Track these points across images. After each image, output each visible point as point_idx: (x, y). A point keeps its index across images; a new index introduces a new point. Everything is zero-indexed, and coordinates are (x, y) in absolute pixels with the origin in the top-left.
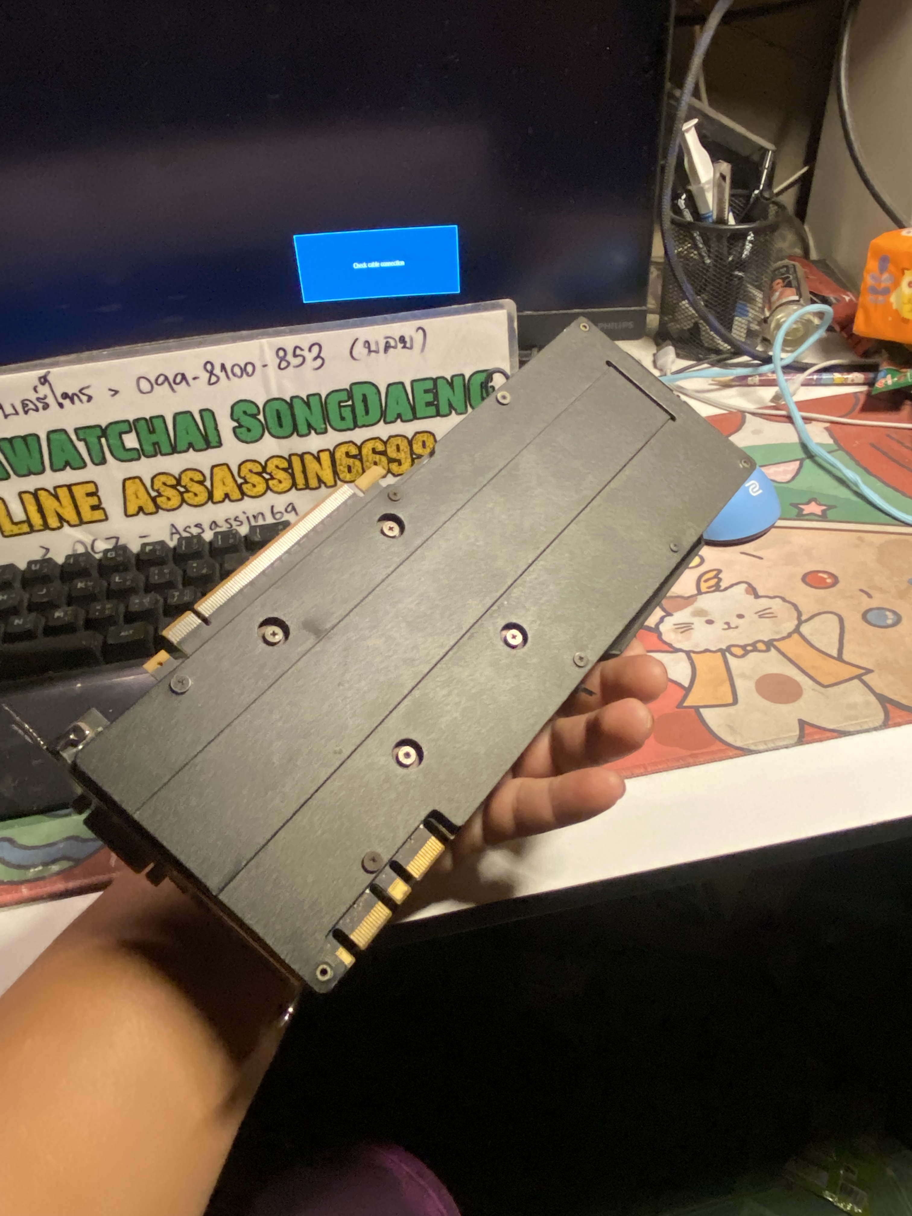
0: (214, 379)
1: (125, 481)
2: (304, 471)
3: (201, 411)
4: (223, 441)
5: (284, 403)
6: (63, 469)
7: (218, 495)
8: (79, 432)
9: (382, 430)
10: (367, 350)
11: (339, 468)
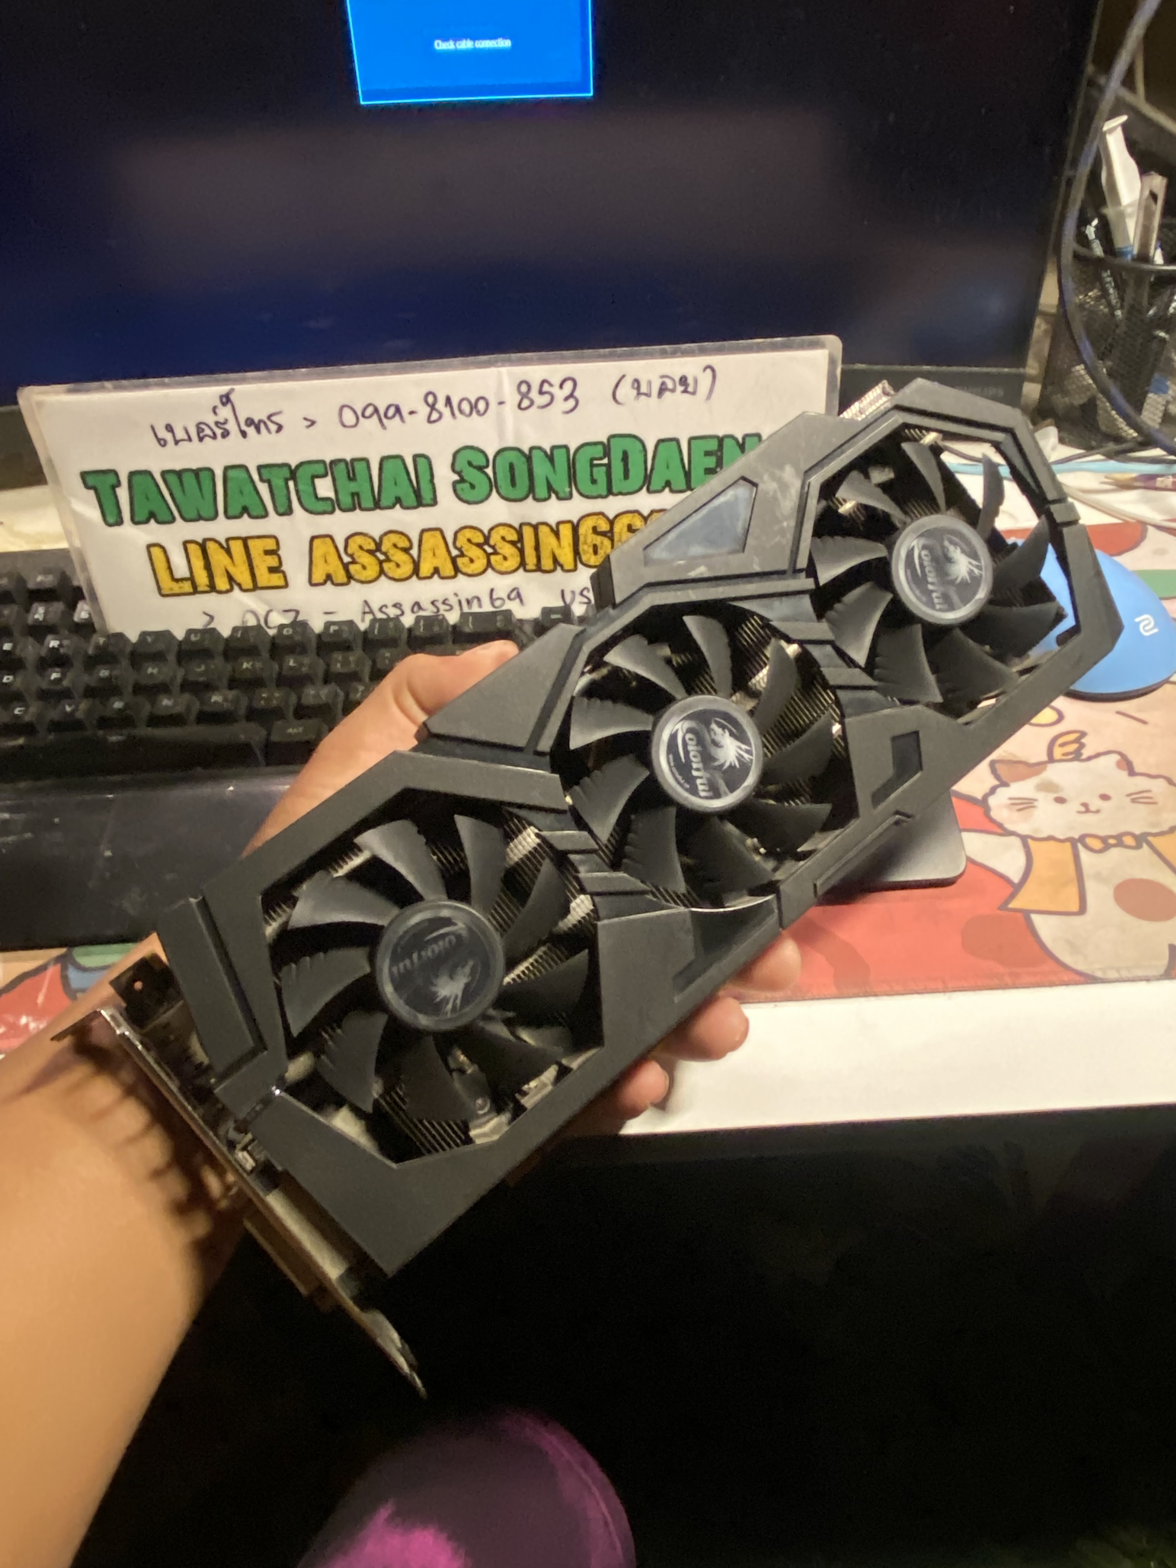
0: (435, 416)
1: (313, 539)
2: (537, 548)
3: (416, 457)
4: (439, 498)
5: (519, 454)
6: (239, 517)
7: (426, 568)
8: (263, 471)
9: (644, 502)
10: (635, 392)
11: (582, 547)
